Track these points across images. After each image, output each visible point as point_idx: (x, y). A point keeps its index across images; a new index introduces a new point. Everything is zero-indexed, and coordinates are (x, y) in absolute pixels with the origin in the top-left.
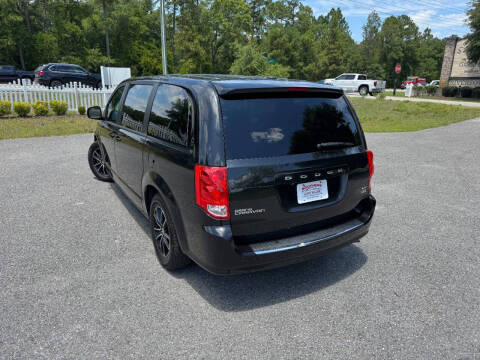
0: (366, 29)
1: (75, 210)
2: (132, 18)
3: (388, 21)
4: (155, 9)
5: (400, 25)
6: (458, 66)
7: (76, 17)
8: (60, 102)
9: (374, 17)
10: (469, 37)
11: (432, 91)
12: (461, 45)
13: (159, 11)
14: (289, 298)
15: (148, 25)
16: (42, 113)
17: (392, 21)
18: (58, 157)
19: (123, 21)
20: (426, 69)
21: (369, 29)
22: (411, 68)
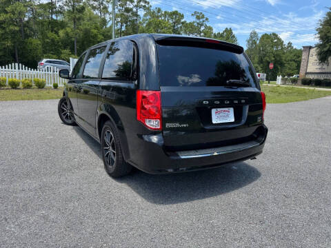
0: (248, 42)
1: (46, 141)
2: (93, 30)
3: (263, 36)
4: (108, 26)
5: (271, 39)
6: (312, 65)
7: (55, 29)
8: (41, 80)
9: (254, 34)
10: (318, 46)
11: (294, 81)
12: (314, 51)
13: (111, 27)
14: (204, 197)
15: (103, 35)
16: (28, 86)
17: (265, 36)
18: (36, 111)
19: (87, 32)
20: (290, 69)
21: (251, 42)
22: (279, 68)
